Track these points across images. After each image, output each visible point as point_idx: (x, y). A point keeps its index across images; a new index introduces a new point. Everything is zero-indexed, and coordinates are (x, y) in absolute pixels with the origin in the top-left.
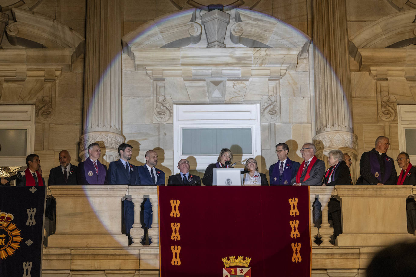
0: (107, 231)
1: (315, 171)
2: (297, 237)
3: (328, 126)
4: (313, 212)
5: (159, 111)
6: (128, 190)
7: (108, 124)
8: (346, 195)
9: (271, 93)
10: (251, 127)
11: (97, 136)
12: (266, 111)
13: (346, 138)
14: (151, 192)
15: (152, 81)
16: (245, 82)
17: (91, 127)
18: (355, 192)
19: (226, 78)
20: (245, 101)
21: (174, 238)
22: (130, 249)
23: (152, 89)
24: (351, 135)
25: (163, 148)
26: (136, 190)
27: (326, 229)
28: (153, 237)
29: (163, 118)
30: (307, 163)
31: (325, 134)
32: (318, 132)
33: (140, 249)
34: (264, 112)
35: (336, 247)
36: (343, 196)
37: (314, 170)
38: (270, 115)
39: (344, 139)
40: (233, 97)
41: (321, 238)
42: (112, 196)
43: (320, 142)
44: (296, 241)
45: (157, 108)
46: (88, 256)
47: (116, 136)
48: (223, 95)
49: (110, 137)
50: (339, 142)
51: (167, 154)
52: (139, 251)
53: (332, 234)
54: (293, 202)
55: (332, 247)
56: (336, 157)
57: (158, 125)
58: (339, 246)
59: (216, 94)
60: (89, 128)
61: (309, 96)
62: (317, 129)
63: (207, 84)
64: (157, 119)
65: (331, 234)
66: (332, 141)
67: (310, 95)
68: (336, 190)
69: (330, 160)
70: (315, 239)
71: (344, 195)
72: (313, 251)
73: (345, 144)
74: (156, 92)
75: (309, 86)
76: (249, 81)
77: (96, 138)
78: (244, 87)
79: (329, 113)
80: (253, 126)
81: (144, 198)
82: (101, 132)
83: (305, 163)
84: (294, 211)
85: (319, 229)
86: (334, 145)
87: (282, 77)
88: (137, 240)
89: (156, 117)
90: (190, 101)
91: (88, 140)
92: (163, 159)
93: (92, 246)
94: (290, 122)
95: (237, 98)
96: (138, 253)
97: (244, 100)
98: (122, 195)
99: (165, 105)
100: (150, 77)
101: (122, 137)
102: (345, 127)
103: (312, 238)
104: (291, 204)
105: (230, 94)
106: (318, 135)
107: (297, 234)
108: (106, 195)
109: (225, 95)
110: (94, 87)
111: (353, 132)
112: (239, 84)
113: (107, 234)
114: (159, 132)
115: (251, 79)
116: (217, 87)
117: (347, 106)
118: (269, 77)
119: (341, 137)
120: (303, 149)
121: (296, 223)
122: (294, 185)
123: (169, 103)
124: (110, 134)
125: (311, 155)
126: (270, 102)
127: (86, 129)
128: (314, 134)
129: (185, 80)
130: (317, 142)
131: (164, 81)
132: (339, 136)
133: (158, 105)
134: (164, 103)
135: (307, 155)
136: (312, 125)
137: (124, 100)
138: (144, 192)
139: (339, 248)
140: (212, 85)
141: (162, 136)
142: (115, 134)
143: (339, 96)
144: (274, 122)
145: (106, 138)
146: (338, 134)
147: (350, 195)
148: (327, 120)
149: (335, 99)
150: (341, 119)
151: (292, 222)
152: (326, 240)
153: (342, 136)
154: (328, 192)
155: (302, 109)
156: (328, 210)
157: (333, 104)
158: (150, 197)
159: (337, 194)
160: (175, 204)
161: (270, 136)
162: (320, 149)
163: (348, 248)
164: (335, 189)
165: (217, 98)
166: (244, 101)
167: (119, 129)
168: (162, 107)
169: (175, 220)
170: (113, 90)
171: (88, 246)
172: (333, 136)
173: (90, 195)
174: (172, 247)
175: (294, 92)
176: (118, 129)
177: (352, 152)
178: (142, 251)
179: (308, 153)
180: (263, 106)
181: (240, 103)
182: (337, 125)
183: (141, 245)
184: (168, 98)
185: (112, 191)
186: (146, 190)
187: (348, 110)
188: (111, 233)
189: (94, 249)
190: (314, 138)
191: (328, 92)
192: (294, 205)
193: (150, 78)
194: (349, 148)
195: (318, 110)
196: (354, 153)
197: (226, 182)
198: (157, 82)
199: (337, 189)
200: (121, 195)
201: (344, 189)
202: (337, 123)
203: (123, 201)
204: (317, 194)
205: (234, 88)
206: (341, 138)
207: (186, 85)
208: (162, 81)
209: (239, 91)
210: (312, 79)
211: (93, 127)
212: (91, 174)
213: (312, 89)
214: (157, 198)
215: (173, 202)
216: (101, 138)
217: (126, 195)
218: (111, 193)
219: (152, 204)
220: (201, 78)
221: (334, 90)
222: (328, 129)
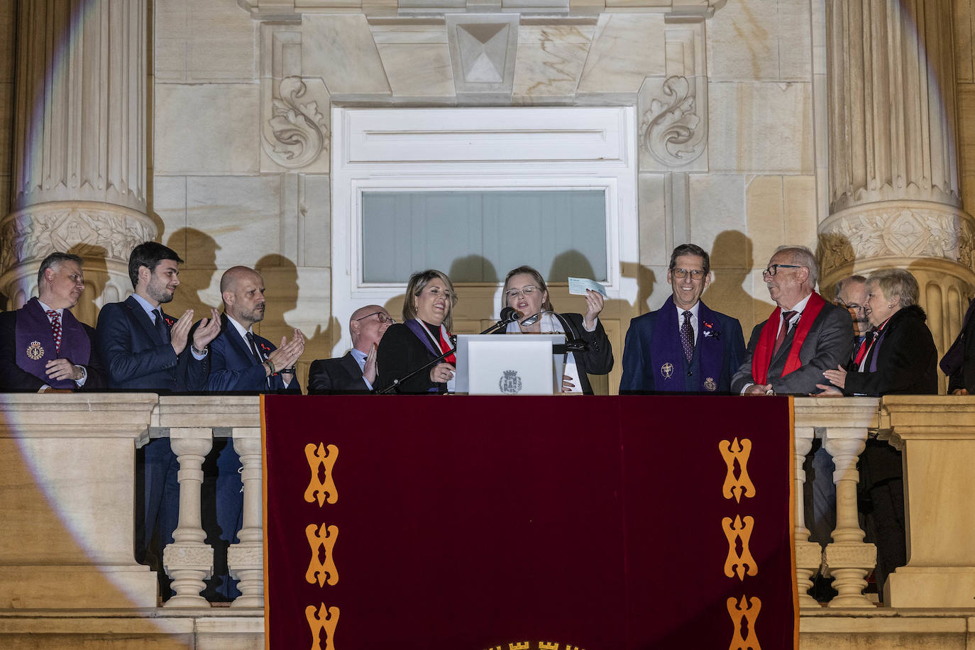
0: (83, 551)
1: (819, 343)
2: (746, 575)
3: (871, 185)
4: (807, 486)
5: (282, 131)
6: (156, 410)
7: (99, 176)
8: (923, 429)
9: (674, 69)
10: (603, 188)
11: (61, 219)
12: (658, 130)
13: (935, 226)
14: (240, 416)
15: (256, 23)
16: (584, 29)
17: (41, 187)
18: (953, 420)
19: (515, 15)
20: (583, 95)
21: (316, 577)
22: (162, 617)
23: (256, 52)
24: (952, 217)
25: (293, 259)
26: (187, 408)
27: (848, 548)
28: (244, 572)
29: (297, 153)
30: (788, 315)
31: (860, 213)
32: (837, 205)
33: (197, 617)
34: (648, 134)
35: (883, 613)
36: (912, 433)
37: (814, 341)
38: (670, 145)
39: (928, 229)
40: (539, 83)
41: (833, 579)
42: (102, 432)
43: (843, 242)
44: (742, 588)
45: (274, 117)
46: (17, 641)
47: (127, 217)
48: (507, 72)
49: (106, 222)
50: (911, 239)
51: (307, 281)
52: (195, 623)
53: (873, 566)
54: (736, 452)
55: (870, 613)
56: (892, 293)
57: (277, 178)
58: (894, 609)
59: (482, 71)
60: (32, 190)
61: (808, 77)
62: (835, 193)
63: (451, 37)
64: (273, 160)
65: (868, 567)
66: (886, 237)
67: (813, 74)
68: (887, 410)
69: (873, 305)
70: (812, 584)
71: (916, 429)
72: (804, 625)
73: (933, 248)
74: (273, 63)
75: (807, 41)
76: (599, 23)
77: (57, 224)
78: (582, 47)
79: (876, 137)
80: (612, 182)
81: (214, 438)
82: (75, 205)
83: (782, 317)
84: (737, 486)
85: (824, 546)
86: (893, 250)
87: (714, 11)
88: (189, 585)
89: (269, 149)
90: (391, 95)
91: (29, 230)
92: (291, 301)
93: (32, 604)
94: (740, 170)
95: (555, 84)
96: (190, 630)
97: (580, 91)
98: (139, 426)
99: (303, 109)
100: (251, 12)
101: (147, 220)
102: (933, 186)
103: (799, 581)
104: (728, 459)
105: (532, 70)
106: (836, 216)
107: (746, 566)
108: (80, 428)
109: (512, 74)
110: (50, 45)
111: (961, 206)
112: (562, 34)
113: (83, 564)
114: (282, 203)
115: (603, 18)
116: (483, 45)
117: (941, 114)
118: (668, 10)
119: (915, 224)
120: (772, 270)
121: (744, 524)
122: (743, 391)
123: (315, 102)
124: (105, 213)
125: (802, 289)
126: (672, 100)
127: (22, 193)
128: (824, 213)
129: (372, 23)
130: (833, 243)
131: (300, 23)
132: (911, 219)
133: (277, 108)
134: (298, 102)
135: (789, 290)
136: (819, 179)
137: (159, 91)
138: (214, 417)
139: (895, 616)
140: (468, 39)
141: (290, 219)
142: (124, 211)
143: (913, 79)
144: (686, 169)
145: (93, 227)
146: (906, 213)
147: (937, 429)
148: (870, 161)
149: (896, 89)
150: (919, 160)
151: (732, 521)
152: (850, 585)
153: (922, 221)
154: (858, 419)
155: (784, 125)
156: (858, 481)
157: (890, 106)
158: (236, 434)
159: (889, 428)
160: (322, 458)
161: (668, 219)
162: (841, 266)
163: (927, 614)
164: (882, 406)
165: (485, 86)
166: (579, 96)
167: (140, 192)
168: (291, 116)
169: (322, 515)
170: (119, 57)
171: (16, 605)
172: (891, 220)
173: (24, 428)
174: (310, 610)
175: (755, 65)
176: (135, 192)
177: (954, 276)
178: (204, 625)
179: (792, 284)
180: (645, 114)
181: (564, 101)
182: (902, 182)
183: (203, 603)
184: (312, 83)
185: (100, 414)
186: (221, 409)
187: (944, 128)
188: (99, 560)
189: (36, 617)
190: (825, 224)
191: (874, 61)
192: (736, 463)
193: (249, 13)
194: (946, 260)
195: (837, 129)
196: (965, 280)
197: (503, 384)
198: (275, 27)
199: (888, 407)
200: (135, 428)
201: (913, 409)
202: (903, 174)
203: (139, 447)
204: (819, 425)
205: (544, 48)
206: (919, 228)
207: (377, 39)
208: (293, 24)
209: (564, 61)
210: (819, 17)
211: (45, 186)
212: (36, 353)
213: (820, 52)
214: (259, 436)
215: (316, 453)
216: (74, 224)
217: (152, 426)
218: (99, 418)
219: (241, 459)
220: (430, 14)
221: (895, 60)
222: (872, 195)
